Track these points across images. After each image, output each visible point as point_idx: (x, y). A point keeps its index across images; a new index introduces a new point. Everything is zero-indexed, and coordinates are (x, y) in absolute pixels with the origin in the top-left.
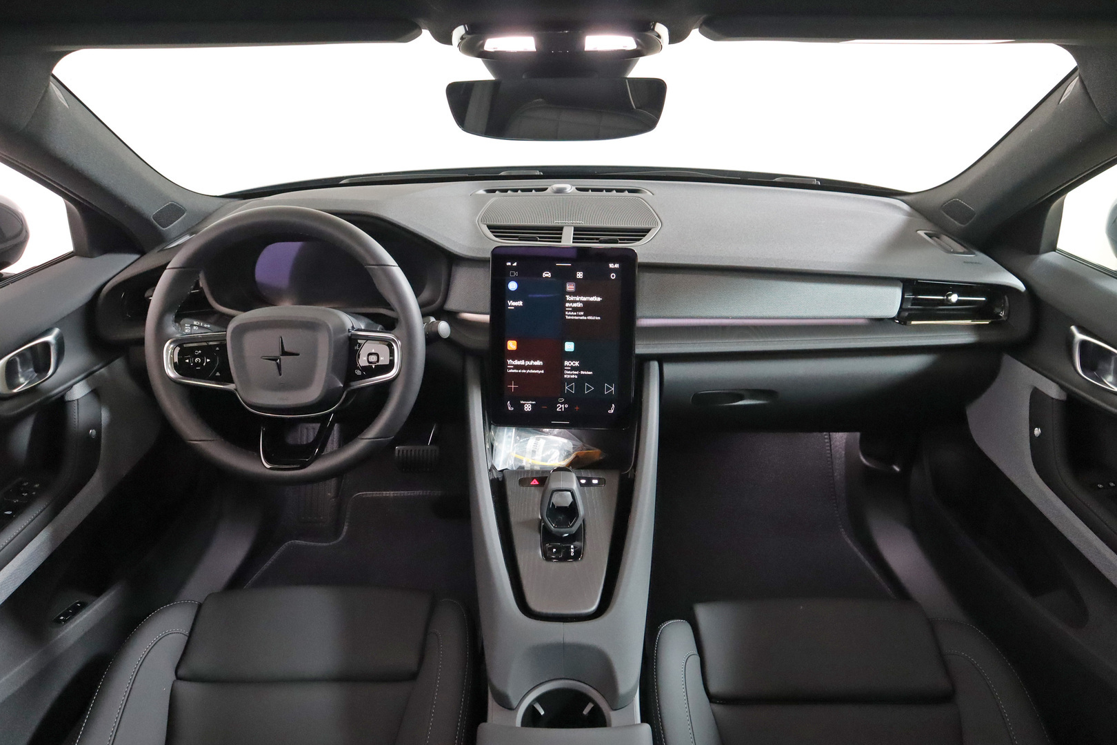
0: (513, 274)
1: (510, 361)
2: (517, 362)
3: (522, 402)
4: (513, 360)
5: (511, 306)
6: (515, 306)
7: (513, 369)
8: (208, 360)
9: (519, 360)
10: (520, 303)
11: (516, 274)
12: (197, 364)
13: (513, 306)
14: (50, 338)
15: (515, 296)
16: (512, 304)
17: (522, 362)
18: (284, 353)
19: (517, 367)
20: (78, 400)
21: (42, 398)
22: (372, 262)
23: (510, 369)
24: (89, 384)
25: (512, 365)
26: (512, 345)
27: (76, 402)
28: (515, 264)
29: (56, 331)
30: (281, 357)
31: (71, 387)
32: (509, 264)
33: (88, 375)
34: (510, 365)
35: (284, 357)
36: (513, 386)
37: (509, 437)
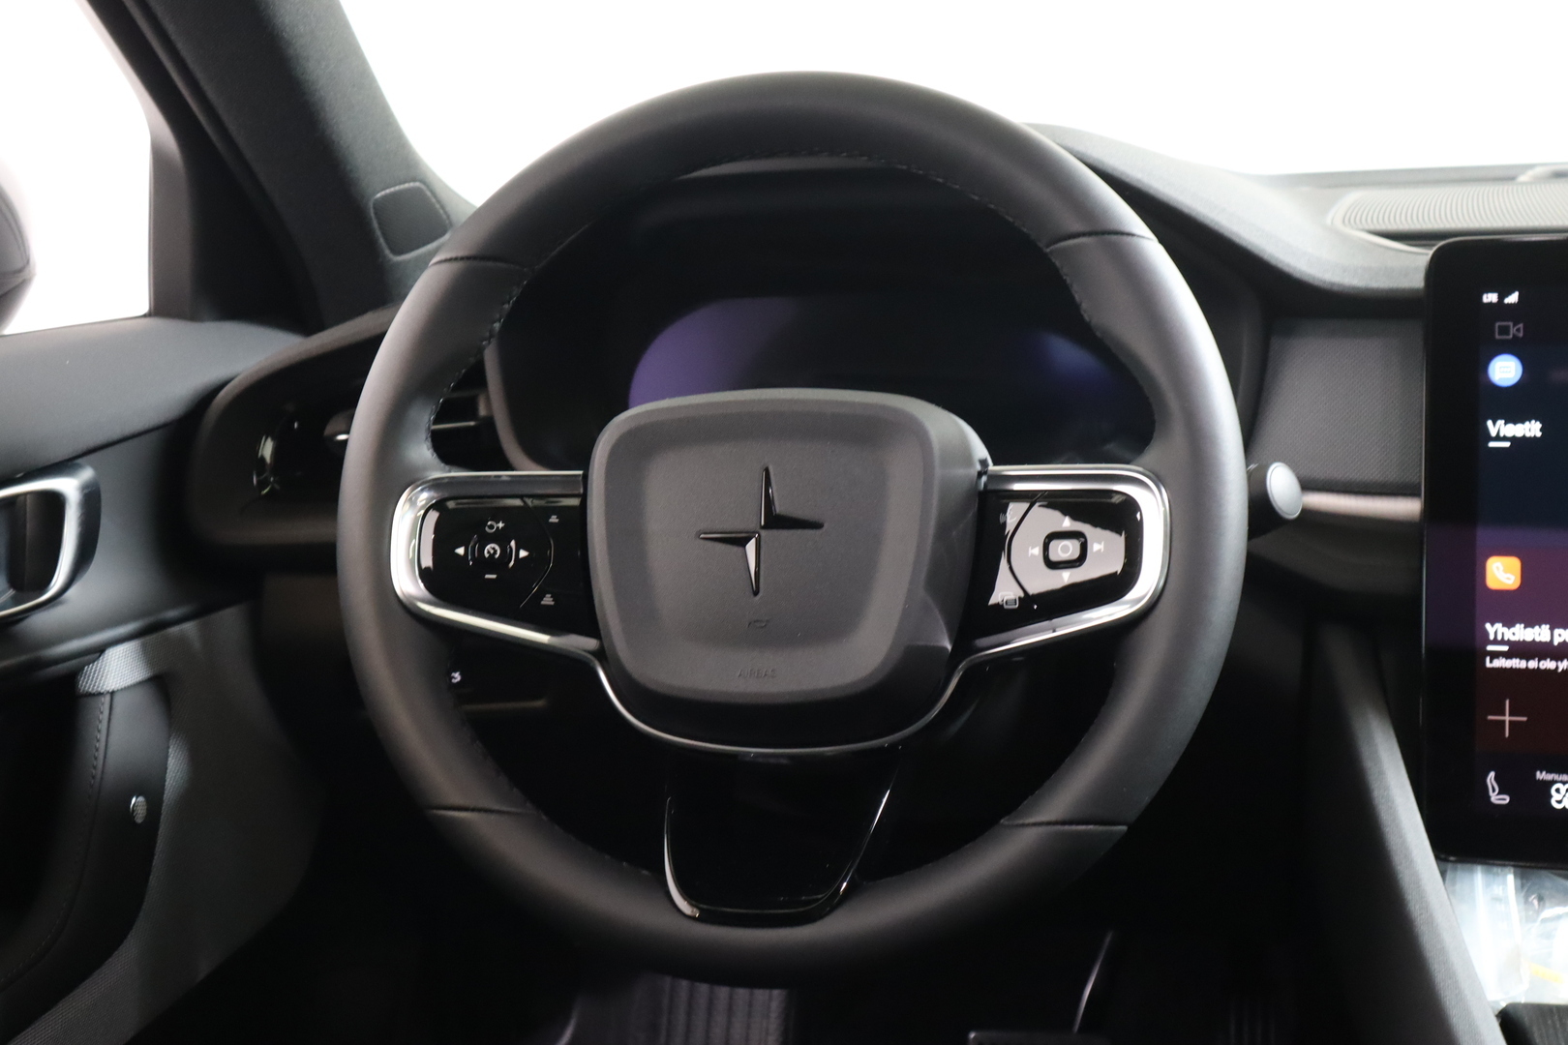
0: (1504, 330)
1: (1495, 630)
2: (1520, 633)
3: (1541, 776)
4: (1509, 624)
5: (1498, 438)
6: (1513, 439)
7: (1507, 655)
8: (523, 554)
9: (1529, 624)
10: (1532, 429)
11: (1516, 330)
12: (492, 564)
13: (1505, 439)
14: (69, 486)
15: (1512, 404)
16: (1503, 431)
17: (1541, 634)
18: (776, 521)
19: (1519, 650)
20: (112, 693)
21: (23, 658)
22: (1076, 226)
23: (1495, 655)
24: (149, 656)
25: (1503, 642)
26: (1502, 573)
27: (108, 698)
28: (1513, 298)
29: (87, 474)
30: (764, 533)
31: (100, 650)
32: (1491, 298)
33: (149, 631)
34: (1495, 642)
35: (775, 533)
36: (1507, 718)
37: (1497, 899)
